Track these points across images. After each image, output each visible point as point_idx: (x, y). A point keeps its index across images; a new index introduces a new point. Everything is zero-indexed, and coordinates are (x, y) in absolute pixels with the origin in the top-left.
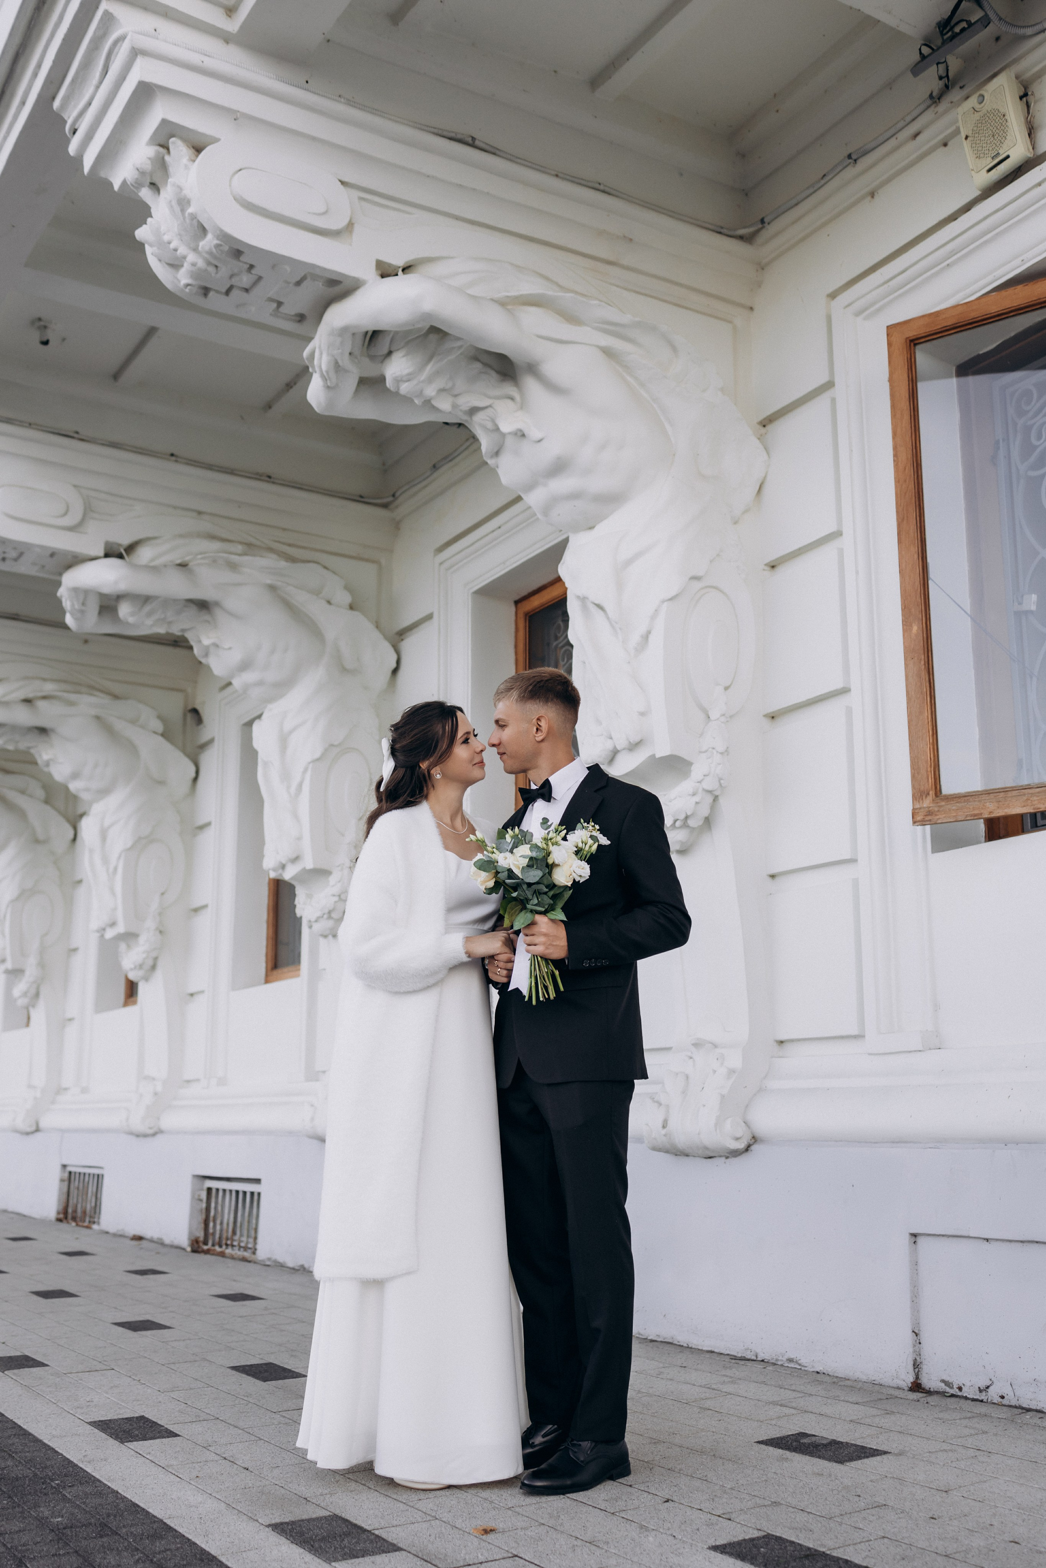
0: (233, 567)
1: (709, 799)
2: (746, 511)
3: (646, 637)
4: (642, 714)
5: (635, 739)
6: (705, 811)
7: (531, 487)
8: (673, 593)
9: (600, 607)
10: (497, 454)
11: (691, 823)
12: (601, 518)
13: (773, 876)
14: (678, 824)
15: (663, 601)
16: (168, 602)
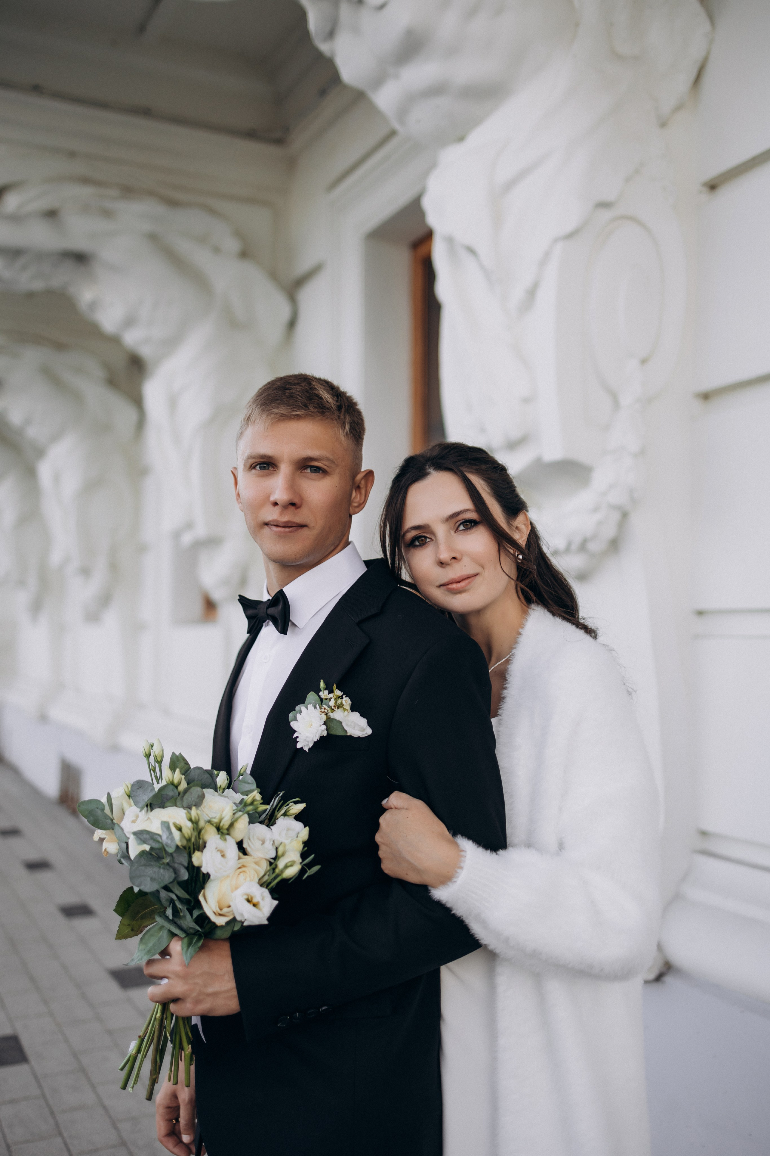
0: (107, 214)
1: (615, 517)
2: (679, 108)
3: (532, 293)
4: (527, 401)
5: (515, 434)
6: (609, 532)
7: (379, 81)
8: (570, 227)
9: (471, 250)
10: (331, 35)
11: (593, 547)
12: (474, 123)
13: (700, 613)
14: (574, 547)
15: (556, 240)
16: (41, 256)
